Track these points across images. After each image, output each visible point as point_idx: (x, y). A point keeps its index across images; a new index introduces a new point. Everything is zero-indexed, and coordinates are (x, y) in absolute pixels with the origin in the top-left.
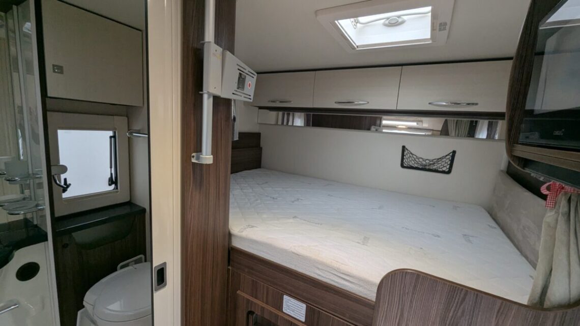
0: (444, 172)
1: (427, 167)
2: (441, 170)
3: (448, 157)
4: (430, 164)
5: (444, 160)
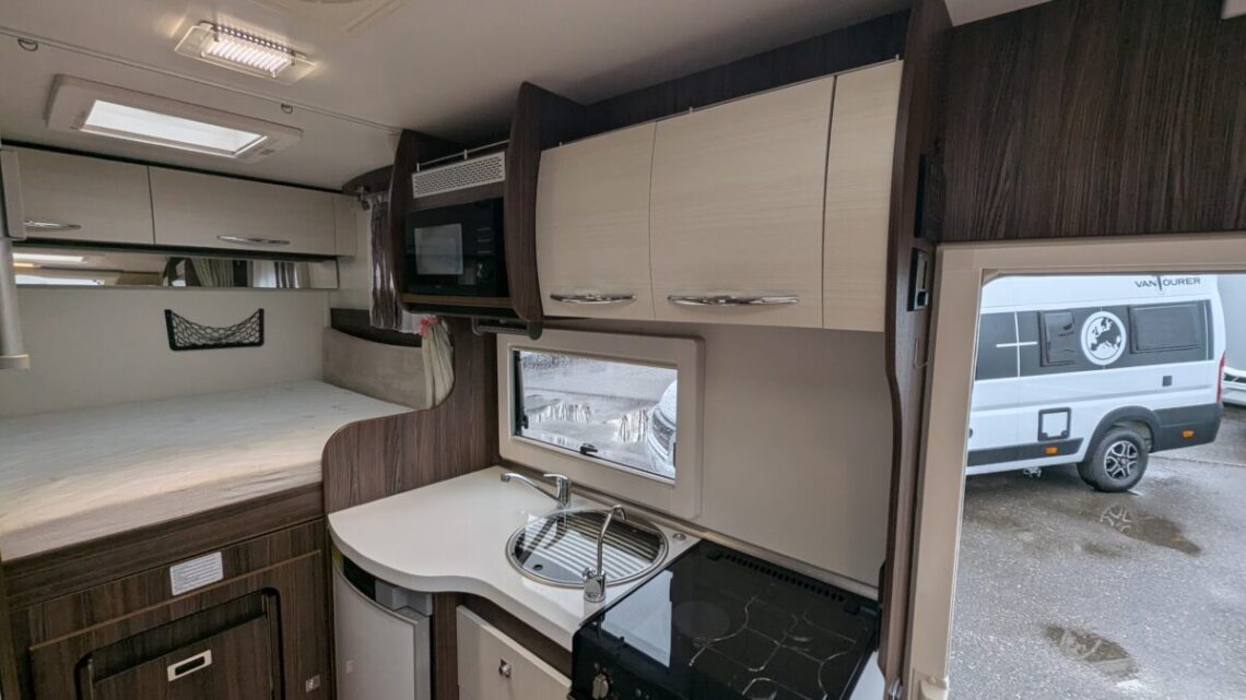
0: (252, 344)
1: (224, 341)
2: (246, 341)
3: (253, 320)
4: (228, 336)
5: (249, 325)
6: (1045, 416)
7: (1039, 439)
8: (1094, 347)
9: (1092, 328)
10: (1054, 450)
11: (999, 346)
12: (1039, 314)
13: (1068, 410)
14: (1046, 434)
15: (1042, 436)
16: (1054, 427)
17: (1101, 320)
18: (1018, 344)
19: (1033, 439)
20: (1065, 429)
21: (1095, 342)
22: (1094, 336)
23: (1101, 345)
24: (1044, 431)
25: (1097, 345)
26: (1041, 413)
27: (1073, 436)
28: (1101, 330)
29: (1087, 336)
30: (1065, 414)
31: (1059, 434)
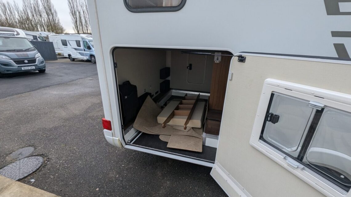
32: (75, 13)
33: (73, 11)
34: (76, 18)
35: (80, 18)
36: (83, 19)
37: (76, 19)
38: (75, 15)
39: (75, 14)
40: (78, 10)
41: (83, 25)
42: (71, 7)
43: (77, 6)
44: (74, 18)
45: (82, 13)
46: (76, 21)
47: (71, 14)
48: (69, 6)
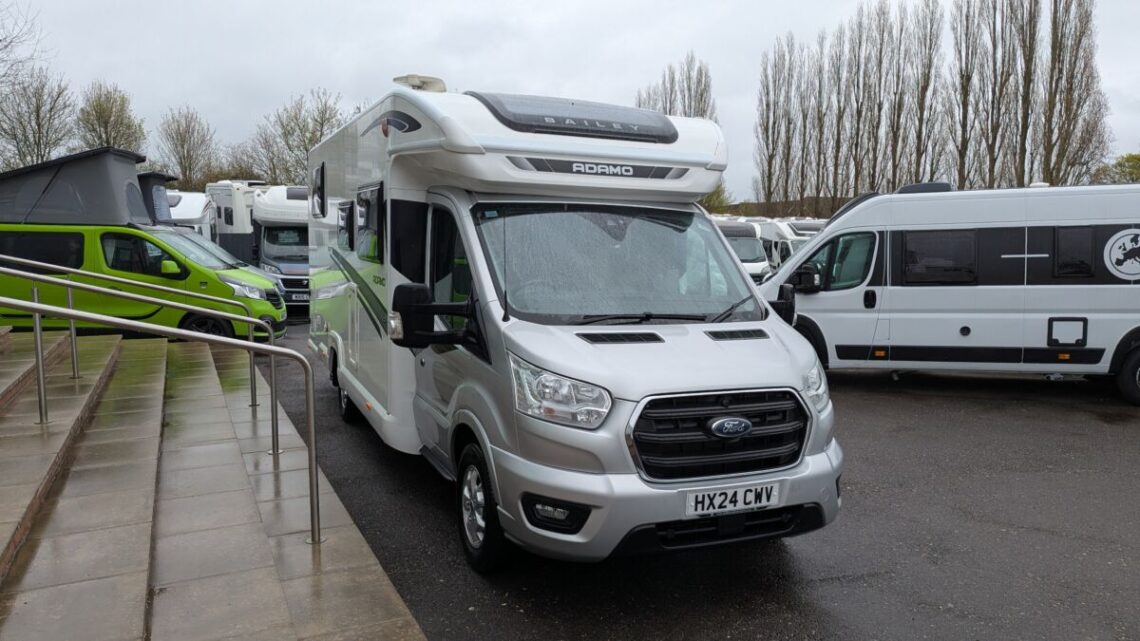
6: (1055, 324)
7: (1048, 344)
8: (1119, 262)
9: (1120, 243)
10: (1067, 356)
11: (1003, 256)
12: (1054, 229)
13: (1085, 321)
14: (1057, 341)
15: (1051, 341)
16: (1067, 334)
17: (1132, 236)
18: (1026, 256)
19: (1043, 343)
20: (1081, 337)
21: (1122, 257)
22: (1121, 251)
23: (1129, 262)
24: (1054, 337)
25: (1125, 260)
26: (1051, 321)
27: (1091, 344)
28: (1129, 246)
29: (1112, 251)
30: (1081, 324)
31: (1073, 341)
32: (774, 123)
33: (768, 117)
34: (775, 143)
35: (789, 139)
36: (796, 144)
37: (774, 149)
38: (773, 133)
39: (774, 128)
40: (787, 114)
41: (793, 171)
42: (768, 105)
43: (788, 98)
44: (767, 145)
45: (799, 123)
46: (771, 158)
47: (759, 129)
48: (761, 100)
